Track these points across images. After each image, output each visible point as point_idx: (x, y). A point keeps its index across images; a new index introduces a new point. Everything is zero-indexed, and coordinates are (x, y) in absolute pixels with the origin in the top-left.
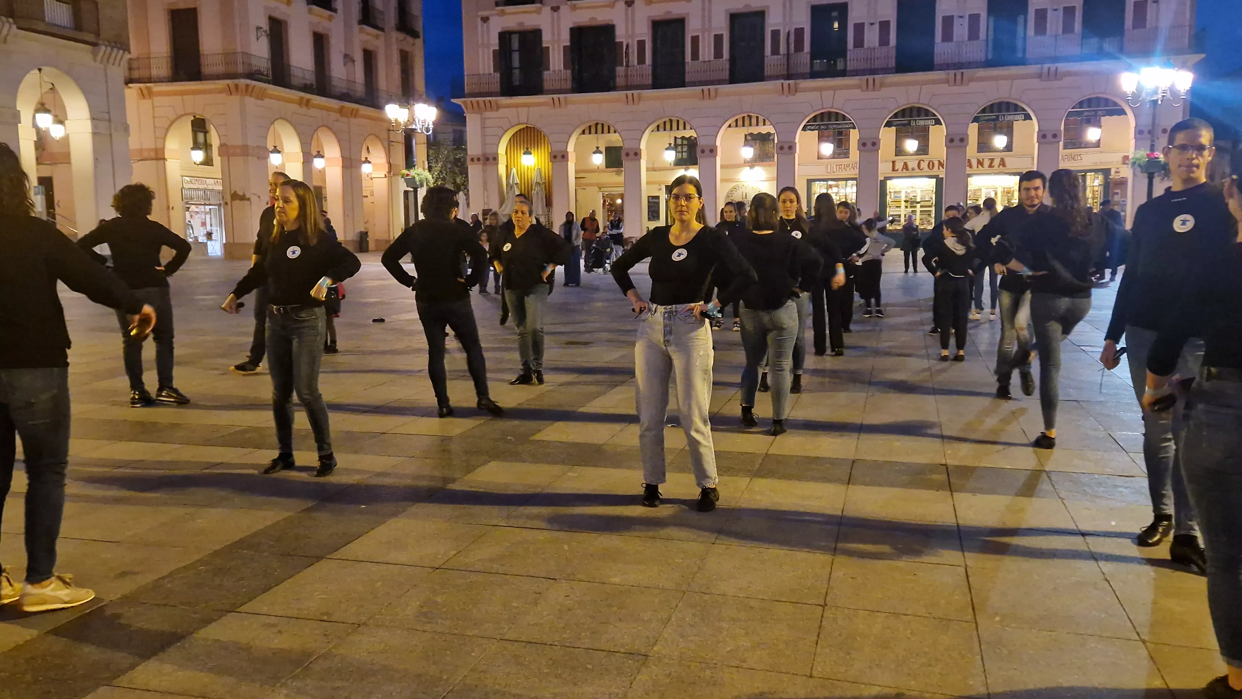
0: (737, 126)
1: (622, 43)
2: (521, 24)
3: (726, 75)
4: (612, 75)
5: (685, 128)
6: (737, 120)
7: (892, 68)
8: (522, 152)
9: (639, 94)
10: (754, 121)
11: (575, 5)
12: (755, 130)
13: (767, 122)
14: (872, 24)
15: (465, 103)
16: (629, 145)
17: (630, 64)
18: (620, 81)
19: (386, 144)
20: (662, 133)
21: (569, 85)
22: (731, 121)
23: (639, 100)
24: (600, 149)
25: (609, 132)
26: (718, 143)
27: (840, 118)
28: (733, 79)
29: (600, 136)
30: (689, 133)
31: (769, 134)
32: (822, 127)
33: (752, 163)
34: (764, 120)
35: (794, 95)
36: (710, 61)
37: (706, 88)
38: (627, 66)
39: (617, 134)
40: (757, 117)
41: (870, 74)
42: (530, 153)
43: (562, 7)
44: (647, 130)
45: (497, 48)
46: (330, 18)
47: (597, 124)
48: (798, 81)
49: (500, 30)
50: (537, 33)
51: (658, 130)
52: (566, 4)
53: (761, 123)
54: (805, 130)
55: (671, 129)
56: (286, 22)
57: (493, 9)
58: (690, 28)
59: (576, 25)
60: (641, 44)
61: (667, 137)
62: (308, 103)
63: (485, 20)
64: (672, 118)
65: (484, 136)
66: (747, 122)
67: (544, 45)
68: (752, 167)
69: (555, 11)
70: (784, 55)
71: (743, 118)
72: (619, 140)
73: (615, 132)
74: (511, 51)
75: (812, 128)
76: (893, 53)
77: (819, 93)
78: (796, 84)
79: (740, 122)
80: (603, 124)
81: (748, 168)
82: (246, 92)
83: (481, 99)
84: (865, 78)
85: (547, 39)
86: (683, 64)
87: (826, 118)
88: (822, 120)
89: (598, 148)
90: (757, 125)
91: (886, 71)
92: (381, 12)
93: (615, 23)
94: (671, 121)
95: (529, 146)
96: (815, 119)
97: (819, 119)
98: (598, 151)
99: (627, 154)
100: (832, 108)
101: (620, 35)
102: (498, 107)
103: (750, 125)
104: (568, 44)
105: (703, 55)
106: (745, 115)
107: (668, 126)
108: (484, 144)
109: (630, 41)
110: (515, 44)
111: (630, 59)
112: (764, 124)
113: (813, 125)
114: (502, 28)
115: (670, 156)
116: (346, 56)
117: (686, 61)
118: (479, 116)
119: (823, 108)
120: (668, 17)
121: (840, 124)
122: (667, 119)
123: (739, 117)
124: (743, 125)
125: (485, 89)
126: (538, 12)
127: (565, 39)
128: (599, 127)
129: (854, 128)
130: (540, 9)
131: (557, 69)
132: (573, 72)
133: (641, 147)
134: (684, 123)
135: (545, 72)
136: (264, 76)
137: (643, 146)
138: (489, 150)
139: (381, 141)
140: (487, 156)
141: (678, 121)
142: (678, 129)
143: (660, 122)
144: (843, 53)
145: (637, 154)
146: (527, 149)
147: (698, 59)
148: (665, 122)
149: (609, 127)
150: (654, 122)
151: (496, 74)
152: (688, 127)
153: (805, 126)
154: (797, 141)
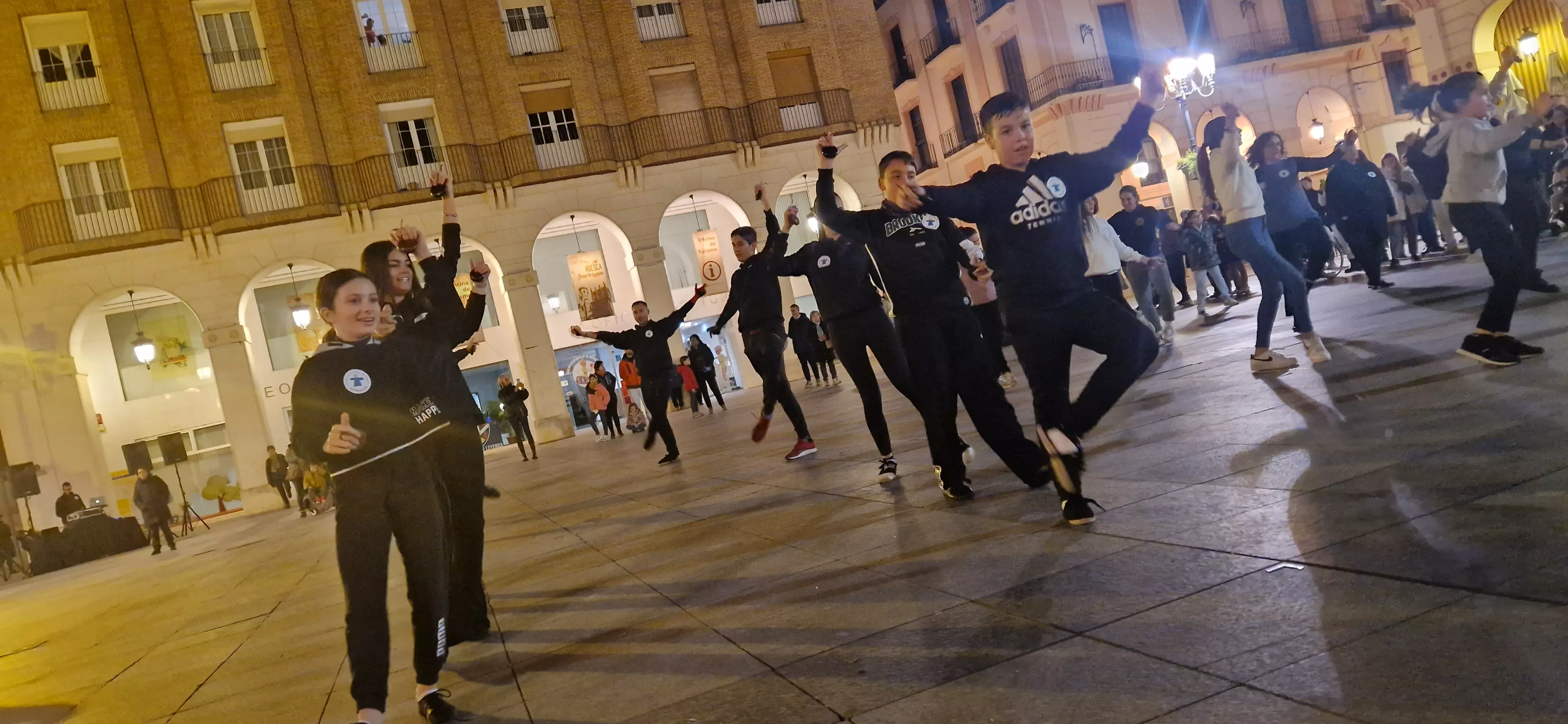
8: (1518, 36)
19: (1347, 90)
42: (1533, 34)
65: (1445, 37)
82: (1072, 109)
95: (1528, 25)
108: (1448, 50)
118: (1431, 10)
136: (1094, 80)
138: (1457, 56)
139: (1337, 90)
140: (1457, 65)
146: (1526, 30)
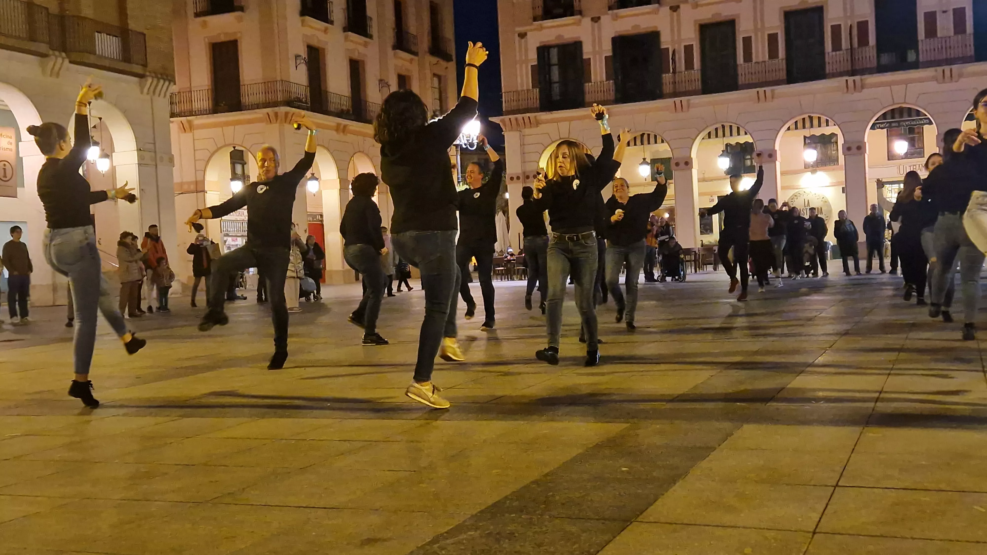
0: (796, 128)
1: (667, 49)
2: (559, 37)
3: (783, 75)
4: (659, 83)
5: (739, 134)
6: (796, 122)
7: (971, 57)
9: (688, 101)
10: (815, 122)
11: (616, 14)
12: (817, 132)
13: (831, 122)
14: (944, 12)
15: (503, 121)
16: (679, 154)
17: (677, 70)
18: (667, 88)
20: (713, 140)
21: (612, 96)
22: (791, 123)
23: (689, 107)
24: (647, 160)
25: (656, 142)
26: (777, 147)
27: (914, 113)
28: (791, 79)
29: (646, 146)
30: (743, 139)
31: (833, 135)
32: (893, 125)
33: (814, 167)
34: (827, 121)
35: (861, 92)
36: (765, 62)
37: (761, 90)
38: (674, 72)
39: (665, 144)
40: (819, 118)
41: (947, 64)
43: (602, 18)
44: (698, 138)
45: (536, 63)
46: (365, 45)
47: (642, 135)
48: (864, 77)
49: (538, 45)
50: (577, 45)
51: (709, 137)
52: (608, 14)
53: (823, 124)
54: (874, 129)
55: (724, 136)
56: (324, 49)
57: (531, 24)
58: (741, 29)
59: (617, 35)
60: (689, 49)
61: (719, 144)
62: (344, 130)
63: (522, 35)
64: (725, 124)
65: (523, 153)
66: (808, 124)
67: (585, 57)
68: (813, 172)
69: (596, 22)
70: (847, 50)
71: (804, 119)
72: (666, 150)
73: (663, 142)
74: (550, 65)
75: (882, 126)
76: (971, 41)
77: (888, 88)
78: (861, 80)
79: (800, 125)
80: (649, 135)
81: (810, 173)
82: (285, 120)
83: (519, 116)
84: (940, 69)
85: (587, 51)
86: (735, 66)
87: (897, 115)
88: (893, 118)
89: (644, 159)
90: (820, 126)
91: (965, 60)
92: (415, 37)
93: (659, 30)
94: (723, 127)
96: (884, 116)
97: (889, 116)
98: (644, 162)
99: (677, 164)
100: (905, 103)
101: (666, 42)
102: (538, 123)
103: (812, 126)
104: (610, 54)
105: (757, 57)
106: (806, 116)
107: (720, 133)
108: (523, 162)
109: (676, 47)
110: (554, 59)
111: (677, 65)
112: (827, 125)
113: (884, 123)
114: (541, 43)
115: (725, 163)
116: (381, 81)
117: (738, 63)
118: (518, 133)
119: (894, 104)
120: (719, 19)
121: (914, 120)
122: (719, 126)
123: (799, 118)
124: (804, 127)
125: (523, 105)
126: (578, 23)
127: (607, 49)
128: (645, 137)
129: (931, 123)
130: (580, 21)
131: (599, 79)
132: (616, 84)
133: (692, 156)
134: (738, 128)
135: (587, 84)
136: (303, 103)
137: (694, 155)
138: (529, 168)
141: (731, 127)
142: (731, 135)
143: (712, 129)
144: (914, 43)
145: (688, 163)
147: (751, 60)
148: (716, 129)
149: (655, 136)
150: (704, 130)
151: (535, 90)
152: (742, 132)
153: (874, 125)
154: (866, 140)
